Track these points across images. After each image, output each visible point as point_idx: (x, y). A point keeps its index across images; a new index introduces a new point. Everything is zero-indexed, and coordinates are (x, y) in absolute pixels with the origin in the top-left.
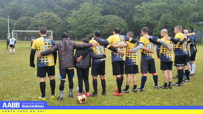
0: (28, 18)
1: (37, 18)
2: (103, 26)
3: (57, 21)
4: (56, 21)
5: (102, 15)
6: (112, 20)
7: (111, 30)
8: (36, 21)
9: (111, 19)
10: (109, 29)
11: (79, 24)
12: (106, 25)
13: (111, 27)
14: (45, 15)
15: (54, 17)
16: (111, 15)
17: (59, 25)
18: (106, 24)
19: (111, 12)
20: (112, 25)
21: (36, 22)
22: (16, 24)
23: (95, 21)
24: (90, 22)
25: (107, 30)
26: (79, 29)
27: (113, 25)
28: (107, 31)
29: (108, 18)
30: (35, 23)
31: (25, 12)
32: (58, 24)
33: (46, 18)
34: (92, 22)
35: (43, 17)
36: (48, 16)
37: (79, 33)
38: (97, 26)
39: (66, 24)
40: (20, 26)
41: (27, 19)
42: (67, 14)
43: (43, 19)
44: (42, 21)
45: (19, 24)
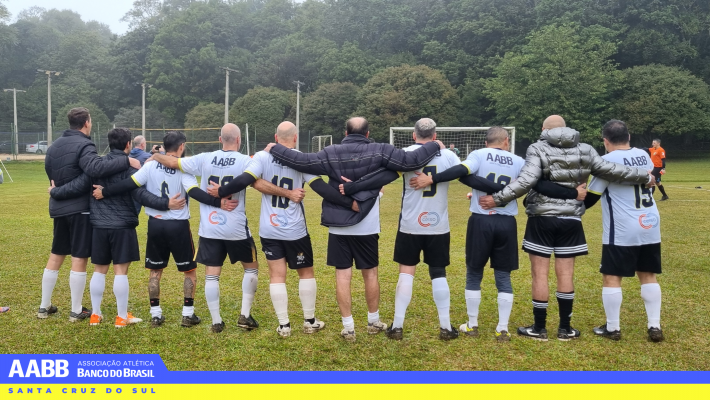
0: (347, 87)
1: (379, 85)
2: (623, 109)
3: (443, 92)
4: (440, 95)
5: (618, 68)
6: (659, 85)
7: (657, 121)
8: (375, 95)
9: (656, 82)
10: (647, 118)
11: (530, 104)
12: (637, 103)
13: (660, 111)
14: (405, 75)
15: (433, 82)
16: (651, 67)
17: (449, 107)
18: (634, 99)
19: (647, 53)
20: (661, 102)
21: (376, 99)
22: (311, 107)
23: (592, 91)
24: (573, 94)
25: (639, 121)
26: (527, 121)
27: (665, 102)
28: (642, 126)
29: (641, 79)
30: (375, 103)
31: (332, 67)
32: (447, 102)
33: (409, 84)
34: (580, 95)
35: (399, 83)
36: (414, 80)
37: (526, 132)
38: (598, 106)
39: (475, 103)
40: (324, 114)
41: (343, 88)
42: (470, 69)
43: (397, 89)
44: (395, 94)
45: (321, 106)
